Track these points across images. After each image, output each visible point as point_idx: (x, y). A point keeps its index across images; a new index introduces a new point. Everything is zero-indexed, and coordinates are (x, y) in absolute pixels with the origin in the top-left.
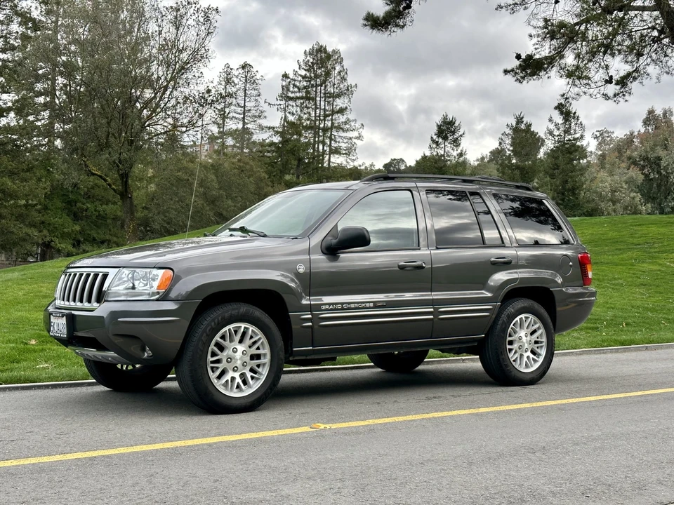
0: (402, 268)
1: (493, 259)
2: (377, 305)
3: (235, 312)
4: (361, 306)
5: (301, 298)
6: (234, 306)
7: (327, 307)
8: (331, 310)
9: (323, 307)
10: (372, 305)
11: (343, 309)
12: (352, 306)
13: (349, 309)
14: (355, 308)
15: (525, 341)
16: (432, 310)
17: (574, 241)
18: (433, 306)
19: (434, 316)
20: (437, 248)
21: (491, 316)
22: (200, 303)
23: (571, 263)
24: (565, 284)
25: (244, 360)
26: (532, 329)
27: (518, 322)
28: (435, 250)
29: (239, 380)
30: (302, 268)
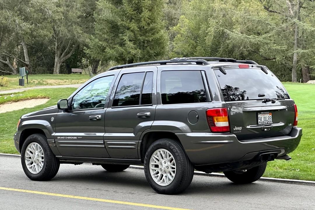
0: (91, 119)
1: (138, 114)
2: (78, 138)
3: (32, 138)
4: (72, 138)
5: (52, 133)
6: (33, 135)
7: (60, 137)
8: (61, 139)
9: (58, 138)
10: (76, 138)
11: (65, 139)
12: (69, 138)
13: (67, 139)
14: (70, 139)
15: (164, 166)
16: (103, 142)
17: (212, 100)
18: (104, 140)
19: (105, 146)
20: (112, 108)
21: (137, 148)
22: (22, 133)
23: (197, 116)
24: (193, 131)
25: (38, 159)
26: (169, 158)
27: (158, 153)
28: (110, 109)
29: (36, 167)
30: (52, 119)
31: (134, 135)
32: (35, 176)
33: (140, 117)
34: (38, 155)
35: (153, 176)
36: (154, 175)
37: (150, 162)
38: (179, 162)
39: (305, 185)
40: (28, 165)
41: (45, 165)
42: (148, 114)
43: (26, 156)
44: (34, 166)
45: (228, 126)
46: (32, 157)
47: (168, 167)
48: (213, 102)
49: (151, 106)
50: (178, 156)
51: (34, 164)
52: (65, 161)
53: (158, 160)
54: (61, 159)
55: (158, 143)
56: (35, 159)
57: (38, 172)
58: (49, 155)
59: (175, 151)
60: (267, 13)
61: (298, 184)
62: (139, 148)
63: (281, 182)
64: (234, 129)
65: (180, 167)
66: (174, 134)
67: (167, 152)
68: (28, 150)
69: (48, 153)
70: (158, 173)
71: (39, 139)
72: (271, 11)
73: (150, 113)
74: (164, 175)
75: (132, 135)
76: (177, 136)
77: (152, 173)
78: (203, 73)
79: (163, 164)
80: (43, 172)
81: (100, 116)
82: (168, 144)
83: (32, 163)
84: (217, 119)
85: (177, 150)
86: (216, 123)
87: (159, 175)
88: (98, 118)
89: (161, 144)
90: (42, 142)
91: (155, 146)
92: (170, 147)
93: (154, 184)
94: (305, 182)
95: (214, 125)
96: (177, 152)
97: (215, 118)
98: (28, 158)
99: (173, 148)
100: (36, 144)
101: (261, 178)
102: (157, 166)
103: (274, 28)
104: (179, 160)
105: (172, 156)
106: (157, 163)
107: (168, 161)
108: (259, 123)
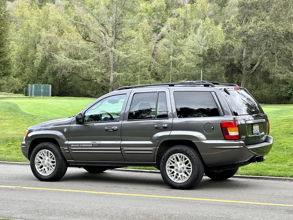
0: (107, 130)
1: (155, 126)
2: (93, 146)
3: (42, 145)
4: (87, 146)
5: (65, 141)
6: (43, 143)
7: (73, 145)
8: (75, 146)
9: (72, 145)
10: (91, 145)
11: (80, 146)
12: (83, 145)
13: (82, 146)
14: (85, 146)
15: (180, 167)
16: (120, 149)
17: (224, 114)
18: (120, 147)
19: (121, 152)
20: (128, 121)
21: (154, 153)
22: (32, 142)
23: (212, 127)
24: (208, 139)
25: (48, 163)
26: (184, 161)
27: (175, 157)
28: (126, 122)
29: (46, 170)
30: (65, 130)
31: (152, 143)
32: (46, 177)
33: (156, 128)
34: (48, 160)
35: (169, 176)
36: (170, 174)
37: (167, 164)
38: (195, 163)
39: (270, 180)
40: (38, 168)
41: (57, 168)
42: (166, 125)
43: (36, 161)
44: (45, 169)
45: (238, 134)
46: (42, 162)
47: (183, 168)
48: (225, 116)
49: (168, 119)
50: (195, 158)
51: (44, 167)
52: (75, 164)
53: (174, 163)
54: (71, 163)
55: (175, 149)
56: (45, 163)
57: (48, 174)
58: (61, 159)
59: (192, 155)
60: (85, 42)
61: (264, 179)
62: (156, 153)
63: (249, 178)
64: (241, 137)
65: (196, 167)
66: (191, 141)
67: (183, 156)
68: (38, 156)
69: (60, 158)
70: (174, 172)
71: (50, 146)
72: (88, 41)
73: (167, 125)
74: (180, 174)
75: (150, 142)
76: (194, 143)
77: (168, 173)
78: (213, 93)
79: (179, 165)
80: (55, 174)
81: (116, 127)
82: (185, 150)
83: (41, 167)
84: (230, 129)
85: (193, 154)
86: (229, 132)
87: (175, 174)
88: (115, 129)
89: (177, 150)
90: (53, 149)
91: (171, 152)
92: (187, 152)
93: (170, 182)
94: (271, 178)
95: (228, 134)
96: (193, 156)
97: (228, 129)
98: (37, 162)
99: (189, 152)
100: (47, 150)
101: (234, 175)
102: (173, 167)
103: (94, 54)
104: (195, 162)
105: (188, 159)
106: (173, 165)
107: (184, 163)
108: (254, 133)
